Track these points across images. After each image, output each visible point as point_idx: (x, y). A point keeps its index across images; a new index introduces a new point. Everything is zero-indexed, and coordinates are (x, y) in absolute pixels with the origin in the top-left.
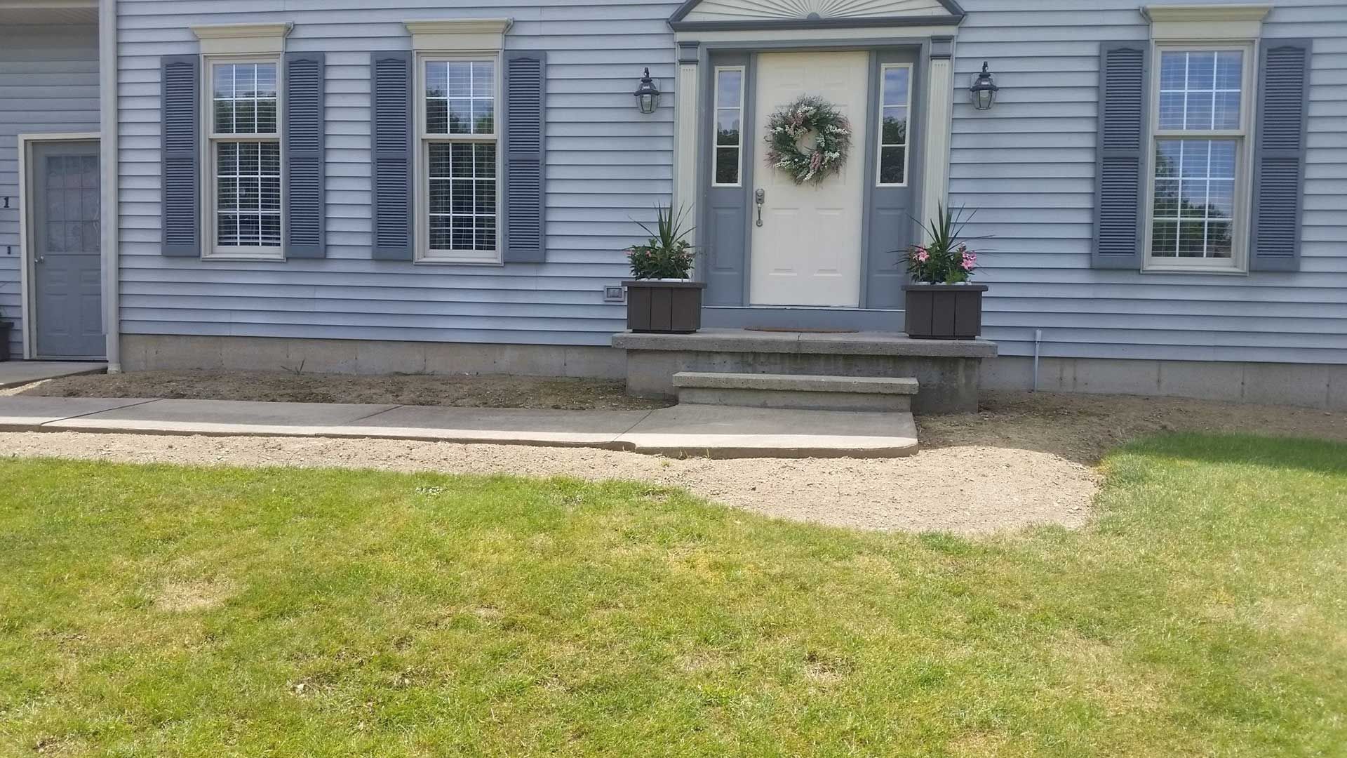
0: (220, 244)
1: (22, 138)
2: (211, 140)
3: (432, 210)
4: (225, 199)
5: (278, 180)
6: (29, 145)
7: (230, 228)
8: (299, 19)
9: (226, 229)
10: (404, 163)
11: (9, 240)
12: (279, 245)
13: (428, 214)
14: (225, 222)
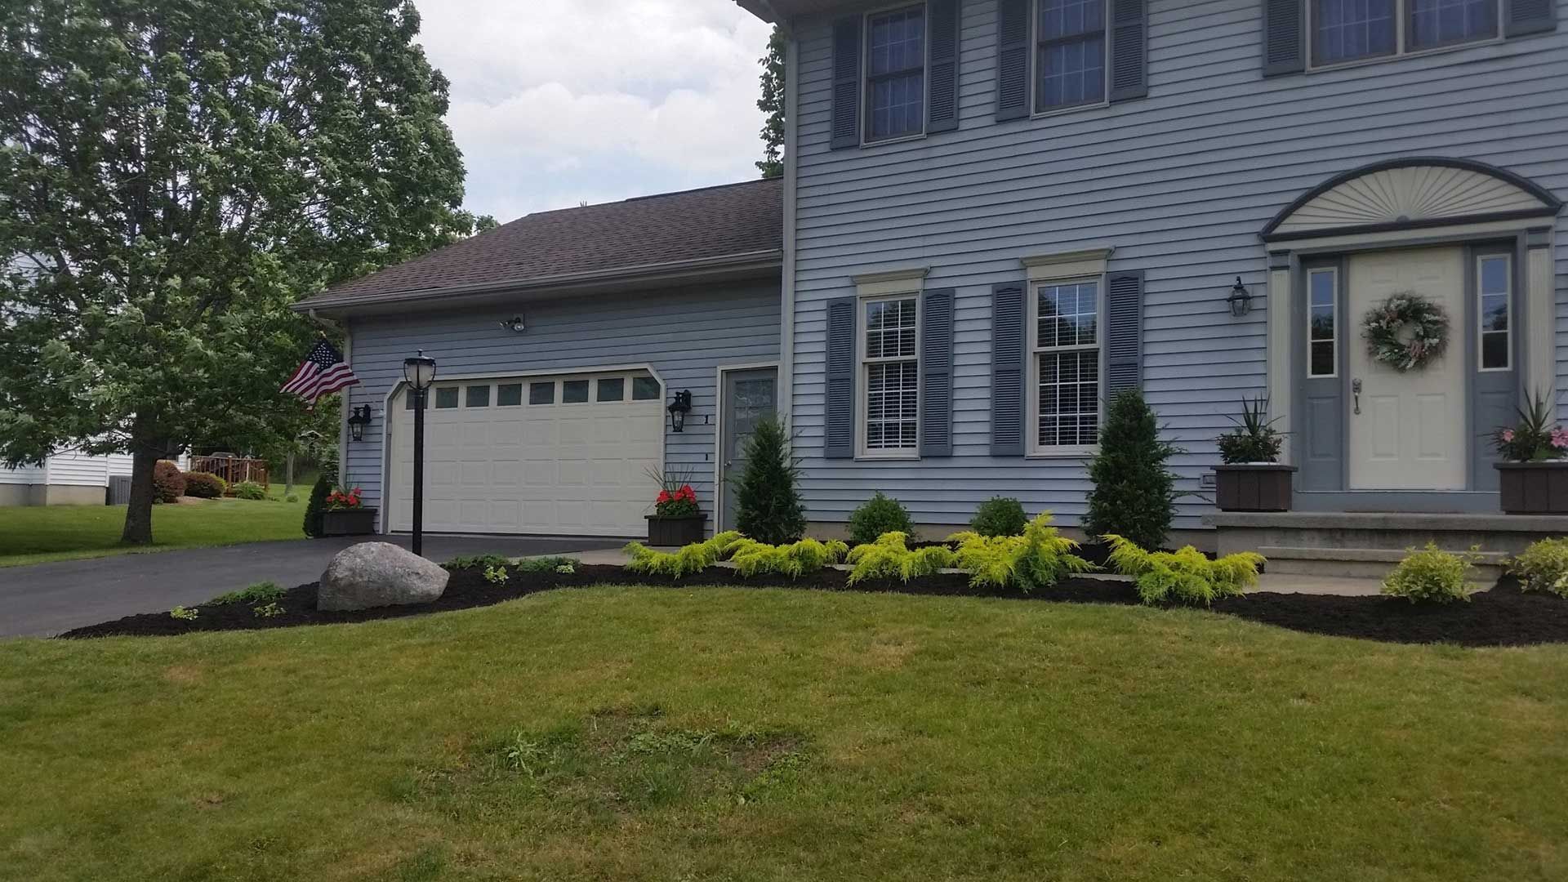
0: (869, 447)
1: (719, 369)
2: (864, 363)
3: (1042, 412)
4: (873, 413)
5: (915, 393)
6: (724, 374)
7: (876, 433)
8: (935, 262)
9: (874, 432)
10: (1018, 373)
11: (705, 449)
12: (914, 446)
13: (1038, 415)
14: (873, 429)
